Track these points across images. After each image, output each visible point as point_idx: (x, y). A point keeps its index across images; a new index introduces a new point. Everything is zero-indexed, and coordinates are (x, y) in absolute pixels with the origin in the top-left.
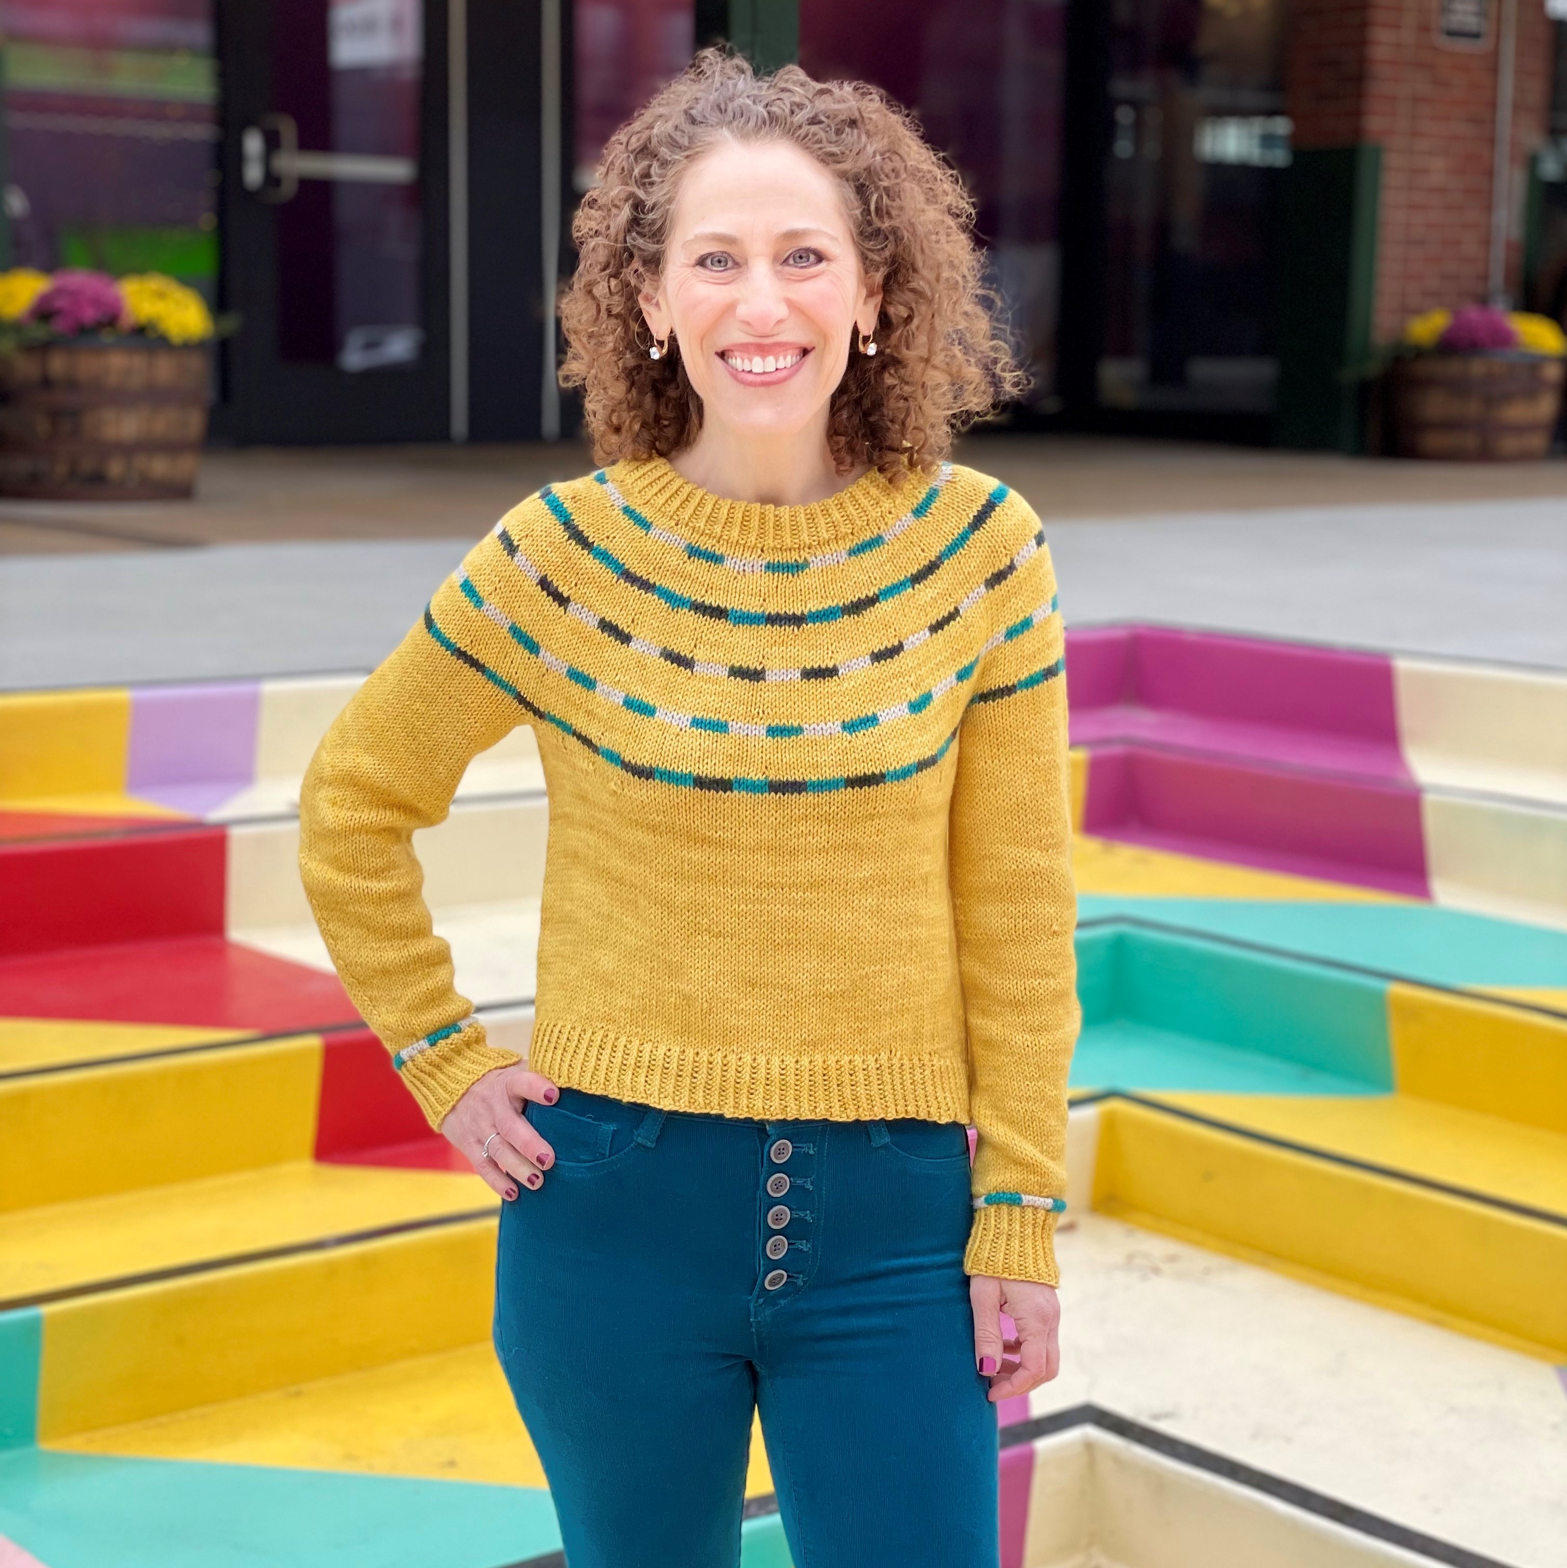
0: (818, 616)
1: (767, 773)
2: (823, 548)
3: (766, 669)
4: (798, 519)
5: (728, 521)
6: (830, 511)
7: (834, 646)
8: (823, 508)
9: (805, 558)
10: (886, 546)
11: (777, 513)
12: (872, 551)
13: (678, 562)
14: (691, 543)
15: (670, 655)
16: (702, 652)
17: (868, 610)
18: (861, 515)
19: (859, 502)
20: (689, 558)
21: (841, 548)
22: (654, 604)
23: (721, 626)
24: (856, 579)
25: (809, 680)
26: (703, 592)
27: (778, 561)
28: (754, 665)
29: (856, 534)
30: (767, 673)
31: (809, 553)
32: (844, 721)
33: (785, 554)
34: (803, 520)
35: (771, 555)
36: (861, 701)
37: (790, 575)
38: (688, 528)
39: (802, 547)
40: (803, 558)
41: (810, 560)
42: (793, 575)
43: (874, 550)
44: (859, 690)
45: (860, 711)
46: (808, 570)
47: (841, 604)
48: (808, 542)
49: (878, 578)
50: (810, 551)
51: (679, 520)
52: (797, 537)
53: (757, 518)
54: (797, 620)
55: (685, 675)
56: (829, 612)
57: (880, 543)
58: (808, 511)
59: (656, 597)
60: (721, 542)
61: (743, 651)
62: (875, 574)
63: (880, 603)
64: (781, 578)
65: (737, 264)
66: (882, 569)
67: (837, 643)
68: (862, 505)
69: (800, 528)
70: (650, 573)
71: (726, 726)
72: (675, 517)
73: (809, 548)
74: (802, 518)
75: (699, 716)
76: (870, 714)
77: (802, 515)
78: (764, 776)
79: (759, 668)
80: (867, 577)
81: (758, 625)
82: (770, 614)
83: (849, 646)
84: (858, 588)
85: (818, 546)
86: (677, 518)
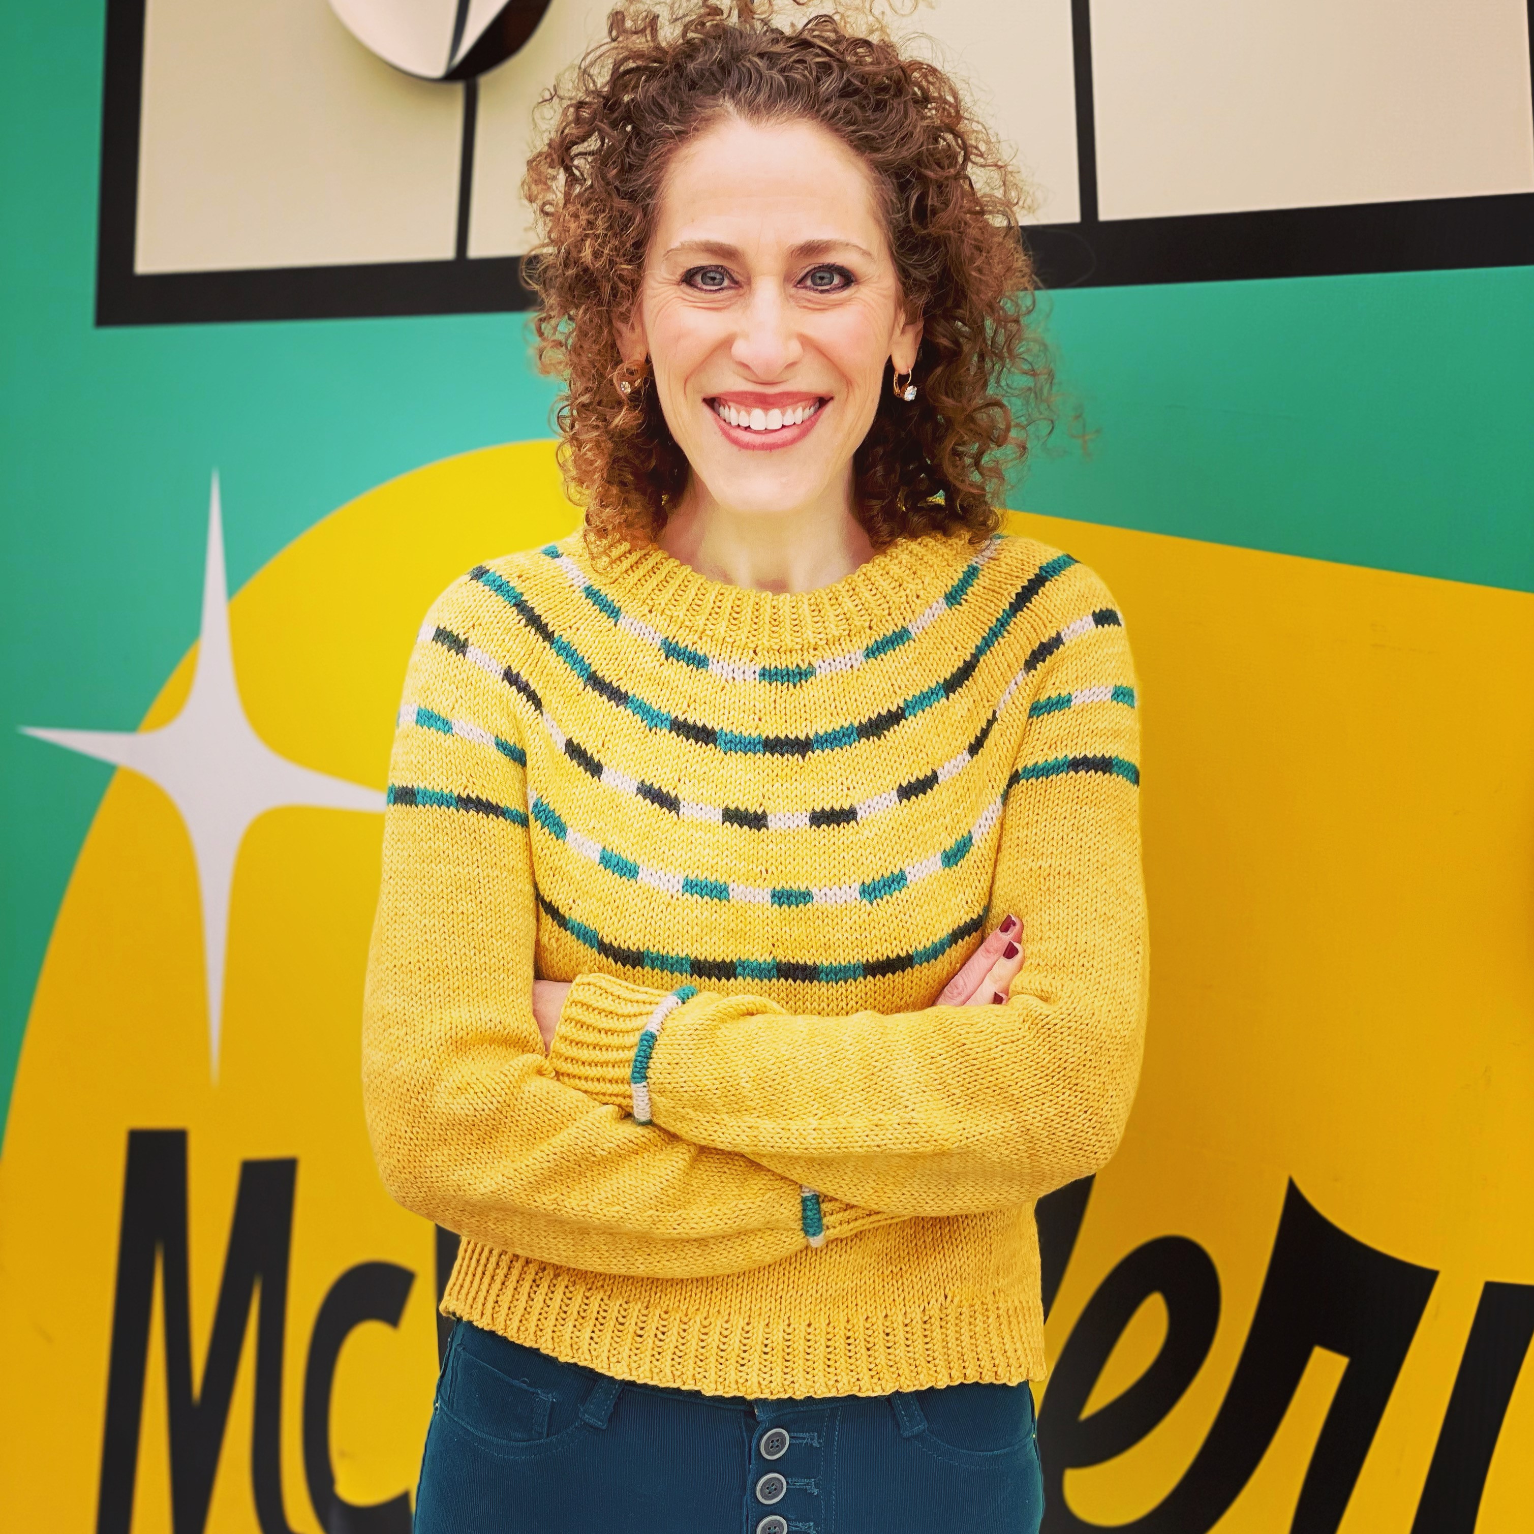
0: (826, 741)
1: (774, 952)
2: (833, 648)
3: (768, 812)
4: (800, 611)
5: (715, 612)
6: (840, 599)
7: (849, 780)
8: (831, 595)
9: (810, 664)
10: (911, 642)
11: (774, 603)
12: (894, 650)
13: (653, 665)
14: (667, 638)
15: (649, 791)
16: (687, 788)
17: (892, 729)
18: (879, 602)
19: (877, 584)
20: (667, 658)
21: (856, 647)
22: (628, 722)
23: (707, 752)
24: (875, 688)
25: (819, 827)
26: (685, 706)
27: (776, 667)
28: (753, 807)
29: (875, 627)
30: (769, 819)
31: (814, 656)
32: (863, 883)
33: (784, 657)
34: (807, 612)
35: (767, 658)
36: (886, 854)
37: (791, 685)
38: (664, 616)
39: (806, 647)
40: (807, 663)
41: (816, 665)
42: (795, 686)
43: (897, 649)
44: (883, 838)
45: (884, 868)
46: (813, 677)
47: (856, 724)
48: (813, 642)
49: (903, 687)
50: (816, 652)
51: (653, 606)
52: (799, 634)
53: (750, 610)
54: (801, 747)
55: (670, 820)
56: (841, 735)
57: (905, 639)
58: (813, 601)
59: (629, 711)
60: (704, 639)
61: (738, 787)
62: (899, 680)
63: (906, 719)
64: (780, 690)
65: (736, 284)
66: (907, 675)
67: (853, 775)
68: (880, 589)
69: (803, 623)
70: (621, 679)
71: (726, 889)
72: (648, 601)
73: (815, 649)
74: (805, 610)
75: (692, 877)
76: (896, 872)
77: (806, 606)
78: (772, 956)
79: (760, 812)
80: (889, 684)
81: (755, 753)
82: (767, 737)
83: (869, 779)
84: (878, 701)
85: (826, 647)
86: (651, 603)
